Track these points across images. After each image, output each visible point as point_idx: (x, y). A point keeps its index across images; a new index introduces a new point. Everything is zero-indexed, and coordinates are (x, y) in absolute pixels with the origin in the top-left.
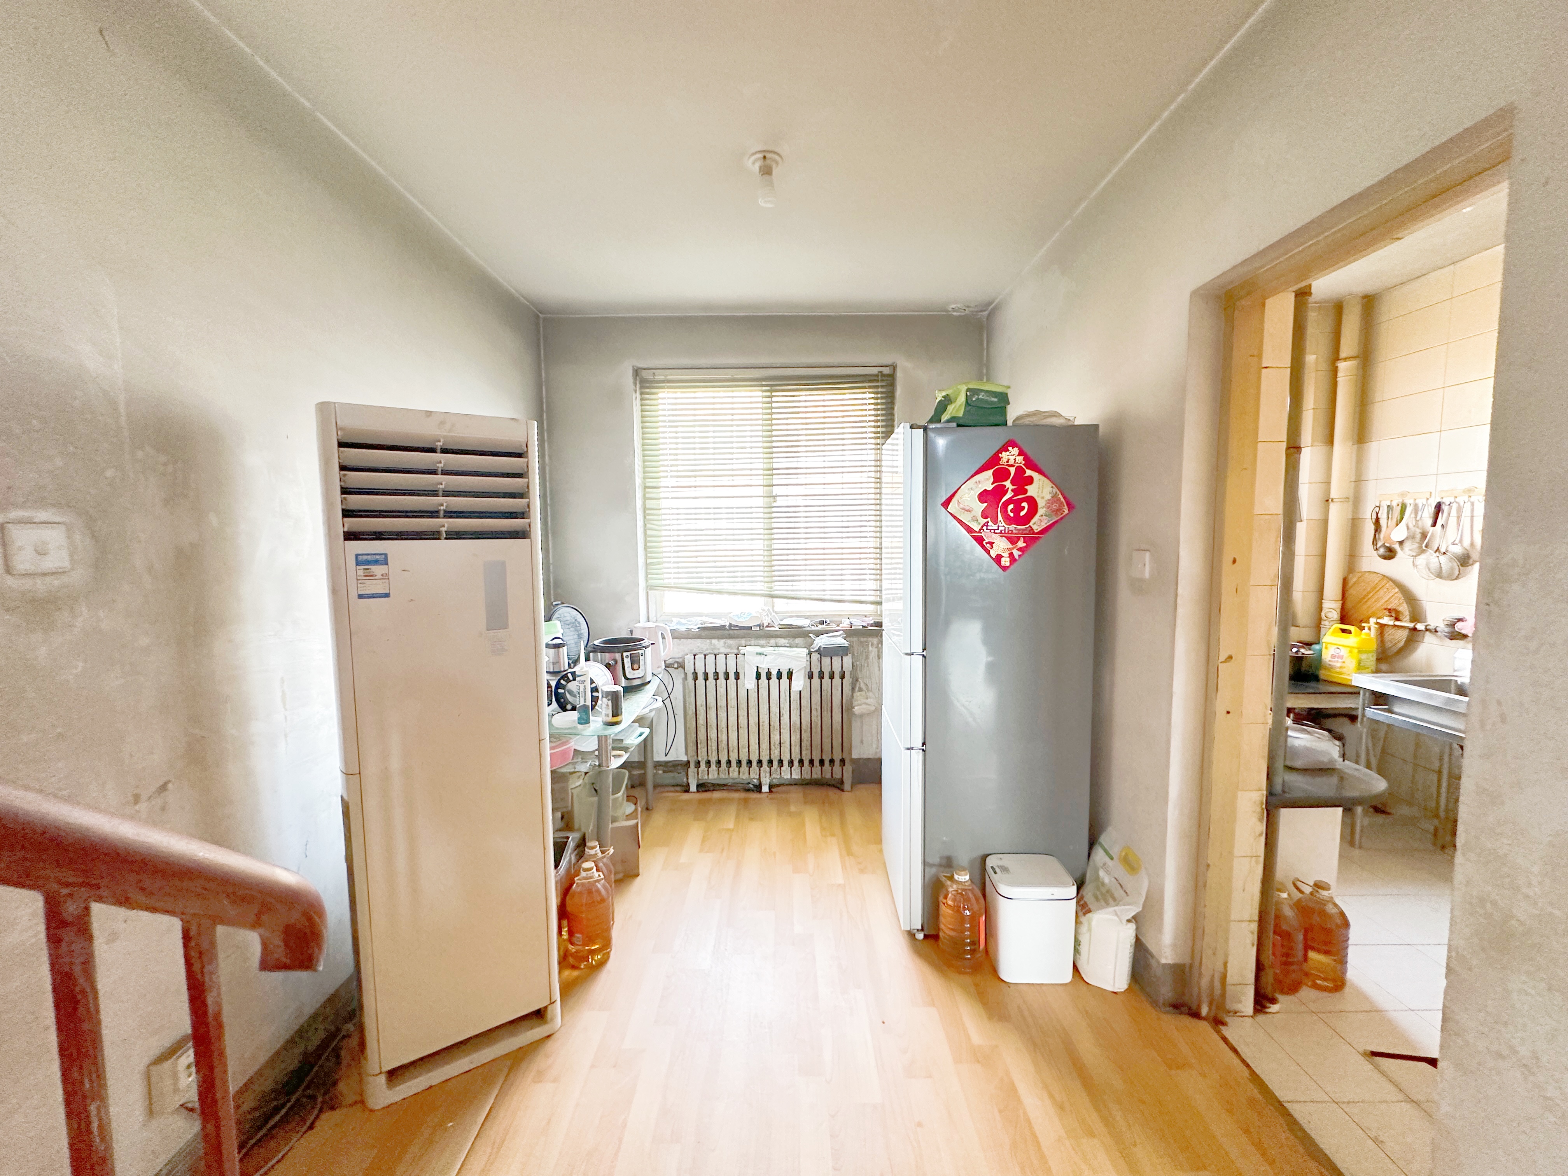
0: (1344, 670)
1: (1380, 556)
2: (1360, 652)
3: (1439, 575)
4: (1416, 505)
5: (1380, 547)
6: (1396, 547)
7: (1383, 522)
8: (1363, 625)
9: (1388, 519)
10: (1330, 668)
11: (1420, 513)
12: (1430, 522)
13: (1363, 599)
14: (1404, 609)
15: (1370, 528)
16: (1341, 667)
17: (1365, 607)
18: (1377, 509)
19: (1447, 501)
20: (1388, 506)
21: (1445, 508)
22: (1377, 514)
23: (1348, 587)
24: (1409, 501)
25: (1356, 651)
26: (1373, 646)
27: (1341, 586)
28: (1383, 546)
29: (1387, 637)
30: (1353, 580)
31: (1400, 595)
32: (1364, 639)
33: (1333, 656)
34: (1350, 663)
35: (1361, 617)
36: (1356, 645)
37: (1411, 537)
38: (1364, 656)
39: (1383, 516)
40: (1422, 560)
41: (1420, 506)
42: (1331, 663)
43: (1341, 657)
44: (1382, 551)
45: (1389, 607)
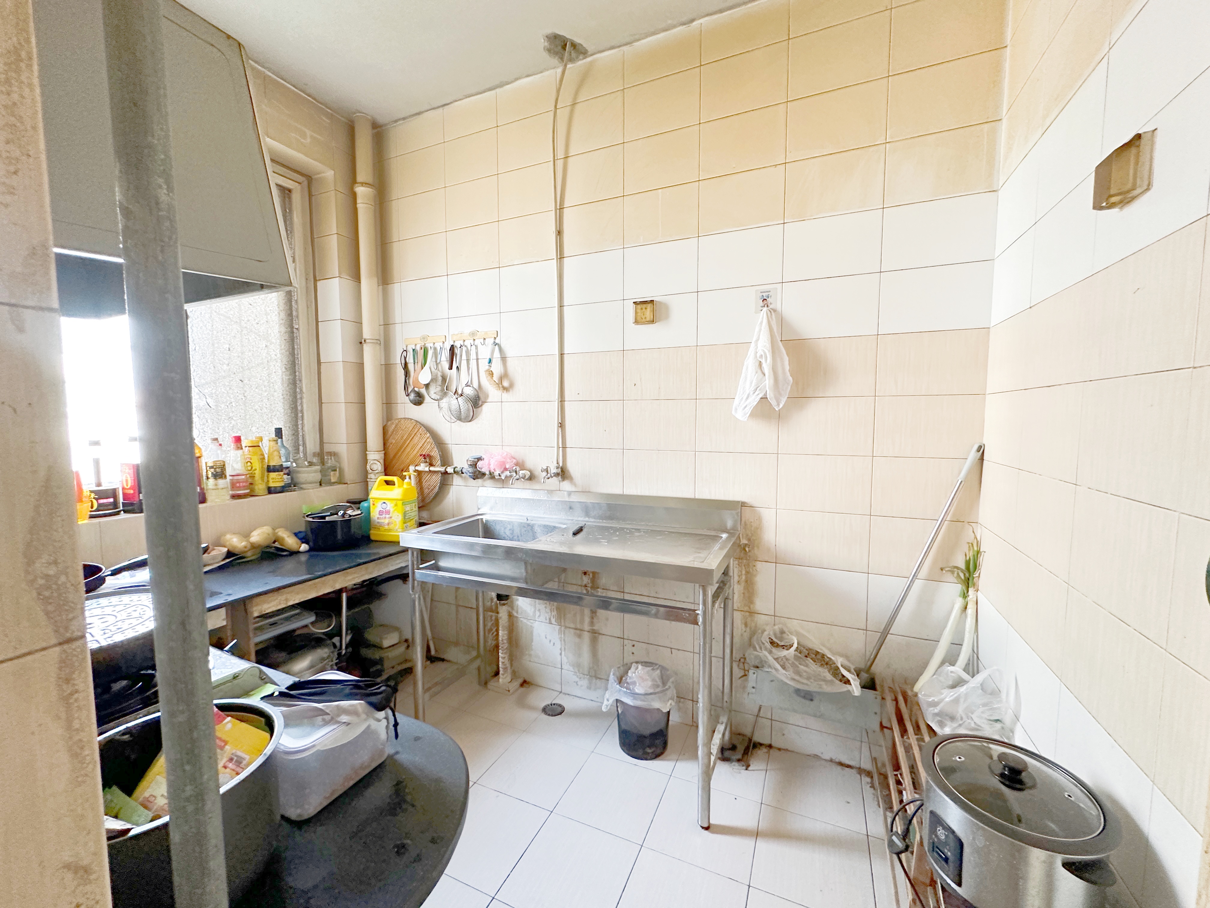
0: (391, 526)
1: (411, 401)
2: (404, 504)
3: (459, 419)
4: (435, 349)
5: (410, 392)
6: (423, 391)
7: (411, 367)
8: (404, 474)
9: (414, 364)
10: (379, 527)
11: (439, 356)
12: (446, 365)
13: (401, 448)
14: (435, 453)
15: (401, 373)
16: (388, 524)
17: (403, 456)
18: (405, 353)
19: (458, 344)
20: (413, 350)
21: (457, 351)
22: (405, 358)
23: (388, 436)
24: (429, 345)
25: (400, 503)
26: (414, 495)
27: (382, 436)
28: (413, 390)
29: (425, 484)
30: (391, 429)
31: (430, 440)
32: (407, 489)
33: (381, 513)
34: (397, 518)
35: (402, 467)
36: (400, 497)
37: (434, 380)
38: (408, 508)
39: (410, 360)
40: (444, 403)
41: (439, 349)
42: (379, 521)
43: (388, 512)
44: (412, 396)
45: (424, 454)
